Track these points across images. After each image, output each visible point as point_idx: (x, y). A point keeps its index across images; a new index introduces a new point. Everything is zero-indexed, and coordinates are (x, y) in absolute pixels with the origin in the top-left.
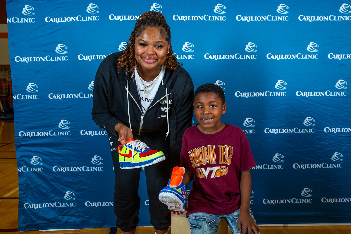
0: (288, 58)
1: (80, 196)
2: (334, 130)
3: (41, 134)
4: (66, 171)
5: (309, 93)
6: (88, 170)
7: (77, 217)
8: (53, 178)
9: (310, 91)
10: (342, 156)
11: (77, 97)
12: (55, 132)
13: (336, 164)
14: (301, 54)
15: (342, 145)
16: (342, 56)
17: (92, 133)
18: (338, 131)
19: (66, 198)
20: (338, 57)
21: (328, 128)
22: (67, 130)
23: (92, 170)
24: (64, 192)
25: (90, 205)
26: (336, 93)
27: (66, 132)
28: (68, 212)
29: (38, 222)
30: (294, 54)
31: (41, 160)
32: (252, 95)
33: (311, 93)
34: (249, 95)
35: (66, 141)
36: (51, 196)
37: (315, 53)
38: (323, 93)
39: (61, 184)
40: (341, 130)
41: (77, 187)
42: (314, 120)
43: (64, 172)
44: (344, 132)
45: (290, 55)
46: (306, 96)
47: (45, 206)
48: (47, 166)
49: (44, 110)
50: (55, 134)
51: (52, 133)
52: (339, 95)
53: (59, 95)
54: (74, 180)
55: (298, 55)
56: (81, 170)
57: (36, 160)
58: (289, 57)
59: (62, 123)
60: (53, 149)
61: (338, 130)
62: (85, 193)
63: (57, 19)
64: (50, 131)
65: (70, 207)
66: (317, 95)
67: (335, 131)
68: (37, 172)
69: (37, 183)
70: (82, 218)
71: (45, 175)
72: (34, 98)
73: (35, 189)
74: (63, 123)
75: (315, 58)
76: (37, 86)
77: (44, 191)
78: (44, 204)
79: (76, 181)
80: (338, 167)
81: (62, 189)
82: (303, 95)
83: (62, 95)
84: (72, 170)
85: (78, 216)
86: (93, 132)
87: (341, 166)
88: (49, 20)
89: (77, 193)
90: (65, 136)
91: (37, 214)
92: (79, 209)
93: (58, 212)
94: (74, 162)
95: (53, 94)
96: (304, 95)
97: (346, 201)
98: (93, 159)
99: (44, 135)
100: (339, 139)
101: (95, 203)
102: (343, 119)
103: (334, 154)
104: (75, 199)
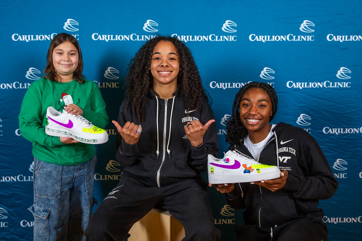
0: (276, 40)
1: (14, 213)
2: (335, 131)
5: (303, 83)
6: (25, 180)
9: (304, 82)
10: (346, 163)
13: (339, 174)
14: (292, 35)
15: (346, 149)
16: (345, 37)
18: (340, 132)
20: (339, 38)
21: (328, 128)
23: (29, 180)
25: (27, 225)
26: (337, 84)
30: (284, 34)
32: (231, 87)
33: (306, 83)
34: (228, 86)
37: (310, 34)
38: (321, 84)
40: (344, 130)
41: (10, 202)
42: (310, 119)
44: (348, 133)
45: (279, 37)
46: (299, 88)
52: (342, 86)
54: (6, 193)
55: (288, 36)
58: (277, 38)
61: (340, 130)
62: (20, 209)
66: (313, 87)
67: (337, 131)
75: (311, 40)
79: (9, 194)
80: (341, 177)
82: (295, 87)
87: (345, 176)
89: (9, 210)
92: (12, 230)
94: (7, 170)
96: (297, 87)
97: (353, 221)
98: (31, 166)
100: (342, 142)
102: (346, 117)
103: (336, 161)
104: (7, 217)
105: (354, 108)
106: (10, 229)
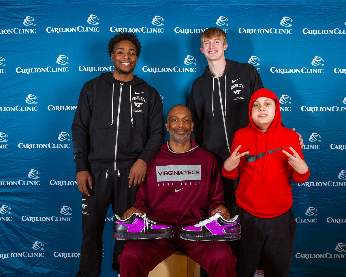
1: (49, 246)
2: (308, 184)
3: (11, 183)
4: (35, 220)
6: (57, 221)
7: (45, 268)
8: (21, 227)
10: (317, 211)
11: (46, 147)
12: (24, 182)
13: (310, 219)
15: (316, 199)
16: (316, 108)
17: (61, 183)
18: (312, 185)
19: (35, 248)
20: (311, 109)
22: (36, 180)
23: (61, 221)
24: (33, 242)
25: (58, 255)
27: (35, 182)
28: (37, 263)
29: (6, 272)
31: (10, 209)
35: (35, 191)
36: (20, 246)
37: (287, 106)
39: (29, 234)
40: (315, 184)
41: (46, 237)
43: (33, 221)
44: (318, 186)
47: (13, 256)
48: (16, 216)
49: (14, 160)
50: (24, 183)
51: (21, 182)
52: (313, 148)
53: (29, 145)
54: (43, 230)
56: (49, 220)
57: (5, 209)
59: (31, 173)
60: (22, 198)
61: (312, 184)
62: (54, 243)
63: (27, 69)
64: (19, 181)
65: (38, 257)
68: (6, 221)
69: (5, 232)
70: (50, 269)
71: (14, 224)
72: (4, 148)
73: (3, 238)
74: (33, 173)
75: (288, 110)
76: (7, 136)
77: (13, 240)
78: (12, 254)
79: (45, 231)
80: (312, 222)
81: (30, 239)
83: (31, 145)
84: (41, 219)
85: (47, 267)
86: (63, 182)
87: (315, 221)
88: (19, 70)
89: (45, 243)
90: (34, 185)
91: (5, 264)
93: (26, 262)
94: (43, 212)
95: (23, 144)
97: (321, 257)
98: (62, 209)
99: (13, 184)
101: (63, 254)
102: (317, 173)
103: (308, 209)
104: (43, 249)
105: (323, 166)
106: (46, 259)
